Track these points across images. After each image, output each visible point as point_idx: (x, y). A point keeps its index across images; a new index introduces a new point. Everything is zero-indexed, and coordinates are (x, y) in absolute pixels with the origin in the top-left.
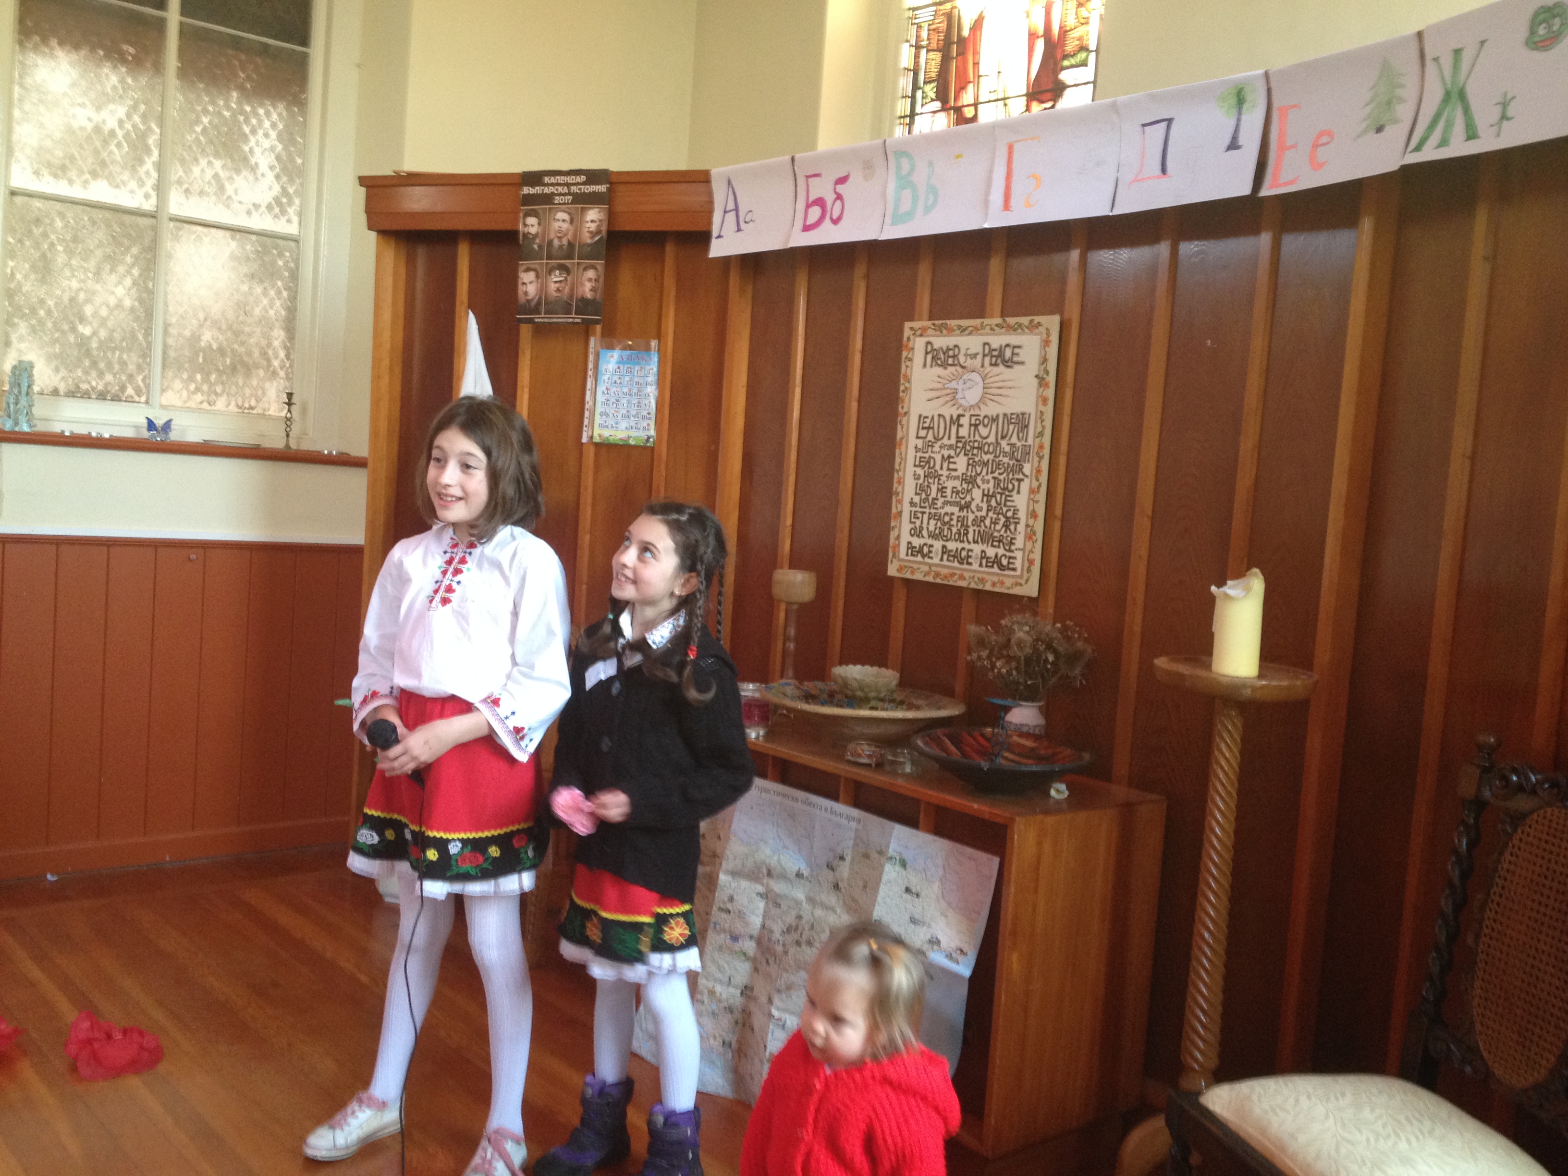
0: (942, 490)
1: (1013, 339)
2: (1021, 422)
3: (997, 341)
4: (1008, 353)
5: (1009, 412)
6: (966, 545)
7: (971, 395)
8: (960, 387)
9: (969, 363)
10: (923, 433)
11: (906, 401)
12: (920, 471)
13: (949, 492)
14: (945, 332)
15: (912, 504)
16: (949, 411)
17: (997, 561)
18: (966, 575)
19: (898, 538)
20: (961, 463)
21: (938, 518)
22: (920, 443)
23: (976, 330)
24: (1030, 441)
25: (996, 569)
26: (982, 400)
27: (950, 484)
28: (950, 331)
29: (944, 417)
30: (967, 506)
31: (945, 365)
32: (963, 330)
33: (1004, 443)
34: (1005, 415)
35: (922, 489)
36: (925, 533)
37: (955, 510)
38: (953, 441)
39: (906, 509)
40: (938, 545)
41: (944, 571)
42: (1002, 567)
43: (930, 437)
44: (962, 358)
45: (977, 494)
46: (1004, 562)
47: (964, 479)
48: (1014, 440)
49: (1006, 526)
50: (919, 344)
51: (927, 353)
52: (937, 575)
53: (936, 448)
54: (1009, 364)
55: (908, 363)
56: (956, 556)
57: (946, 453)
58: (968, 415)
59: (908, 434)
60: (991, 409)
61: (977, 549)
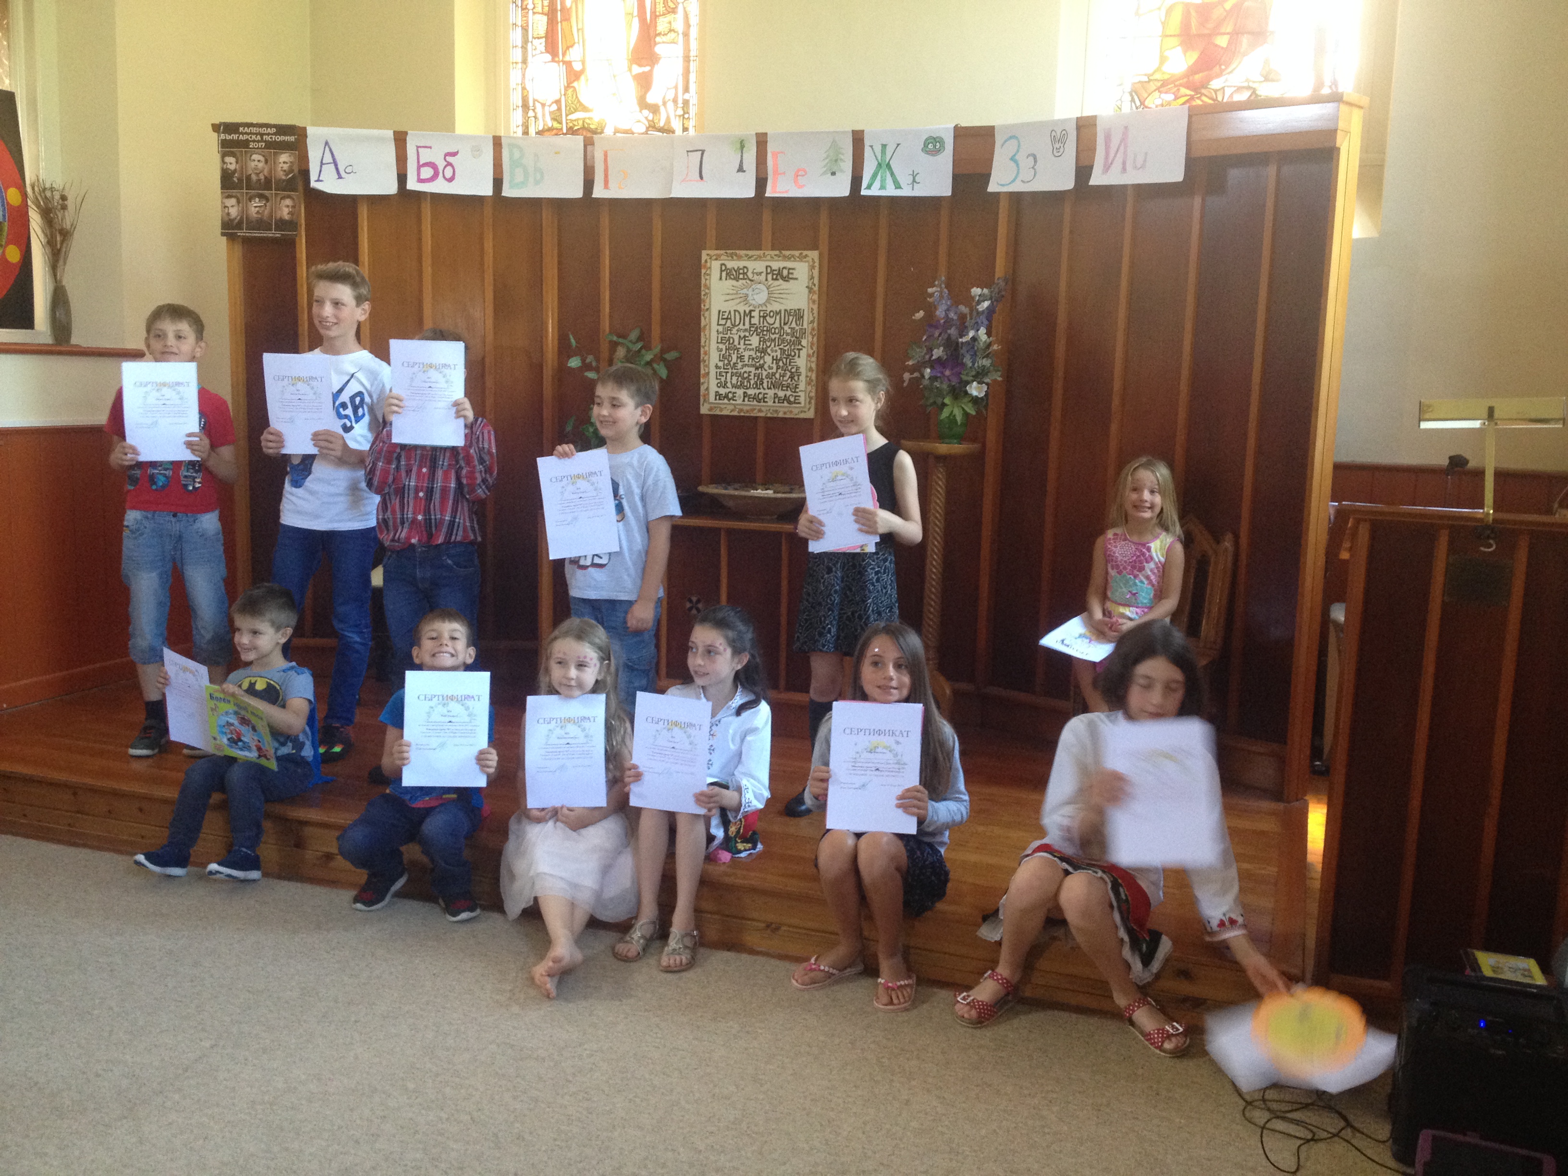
0: (741, 358)
1: (789, 264)
2: (798, 315)
3: (776, 265)
4: (785, 272)
5: (788, 309)
6: (762, 391)
7: (759, 296)
8: (750, 293)
9: (756, 277)
10: (723, 322)
11: (708, 301)
12: (723, 347)
13: (746, 359)
14: (735, 258)
15: (717, 367)
16: (742, 308)
17: (786, 399)
18: (763, 409)
19: (707, 389)
20: (755, 341)
21: (740, 375)
22: (721, 329)
23: (759, 258)
24: (805, 326)
25: (786, 404)
26: (768, 301)
27: (746, 354)
28: (739, 258)
29: (739, 313)
30: (762, 367)
31: (737, 279)
32: (749, 258)
33: (786, 328)
34: (785, 310)
35: (723, 358)
36: (729, 385)
37: (752, 369)
38: (747, 326)
39: (713, 371)
40: (740, 392)
41: (745, 408)
42: (789, 402)
43: (729, 324)
44: (750, 275)
45: (768, 359)
46: (792, 399)
47: (757, 350)
48: (794, 325)
49: (792, 378)
50: (715, 265)
51: (722, 271)
52: (741, 410)
53: (734, 331)
54: (786, 279)
55: (708, 277)
56: (755, 398)
57: (742, 334)
58: (757, 311)
59: (710, 322)
60: (776, 307)
61: (771, 393)
